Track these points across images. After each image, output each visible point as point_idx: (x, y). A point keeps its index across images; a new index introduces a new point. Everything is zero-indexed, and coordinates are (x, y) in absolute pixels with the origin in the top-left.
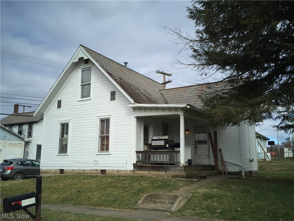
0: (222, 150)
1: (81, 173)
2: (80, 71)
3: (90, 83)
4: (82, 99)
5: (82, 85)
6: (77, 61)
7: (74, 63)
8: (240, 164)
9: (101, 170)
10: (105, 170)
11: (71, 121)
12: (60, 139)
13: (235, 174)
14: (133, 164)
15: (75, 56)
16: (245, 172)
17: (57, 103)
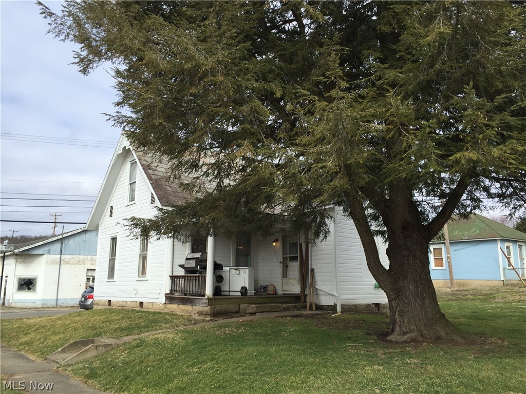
0: (316, 271)
1: (123, 305)
2: (129, 164)
3: (135, 182)
4: (129, 204)
5: (130, 184)
6: (122, 151)
7: (119, 155)
8: (335, 294)
9: (140, 302)
10: (143, 302)
11: (119, 234)
12: (110, 259)
13: (329, 309)
14: (165, 294)
15: (119, 145)
16: (343, 306)
17: (109, 210)
